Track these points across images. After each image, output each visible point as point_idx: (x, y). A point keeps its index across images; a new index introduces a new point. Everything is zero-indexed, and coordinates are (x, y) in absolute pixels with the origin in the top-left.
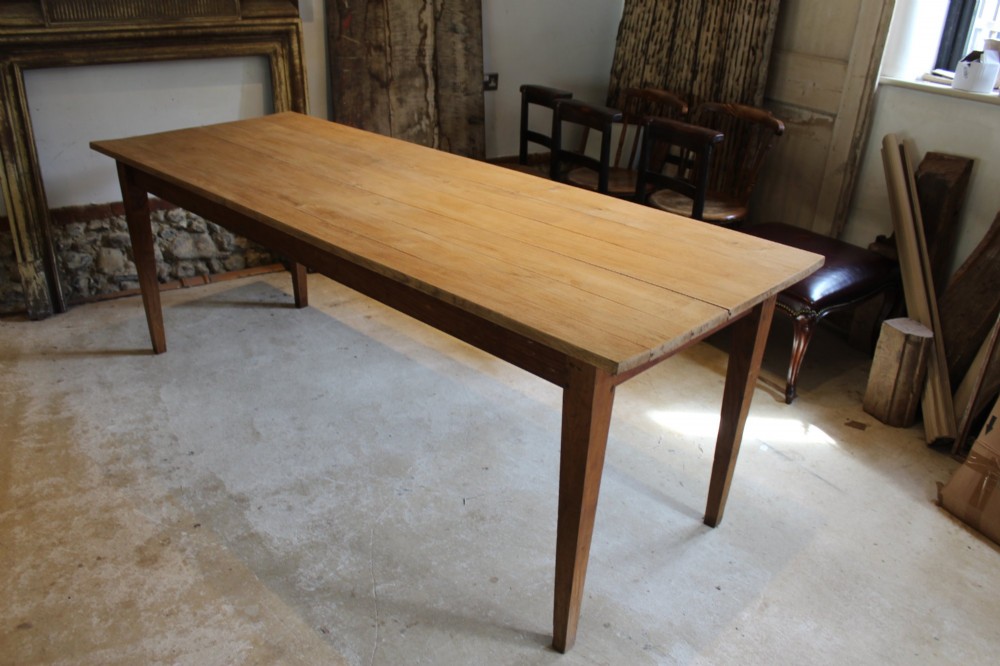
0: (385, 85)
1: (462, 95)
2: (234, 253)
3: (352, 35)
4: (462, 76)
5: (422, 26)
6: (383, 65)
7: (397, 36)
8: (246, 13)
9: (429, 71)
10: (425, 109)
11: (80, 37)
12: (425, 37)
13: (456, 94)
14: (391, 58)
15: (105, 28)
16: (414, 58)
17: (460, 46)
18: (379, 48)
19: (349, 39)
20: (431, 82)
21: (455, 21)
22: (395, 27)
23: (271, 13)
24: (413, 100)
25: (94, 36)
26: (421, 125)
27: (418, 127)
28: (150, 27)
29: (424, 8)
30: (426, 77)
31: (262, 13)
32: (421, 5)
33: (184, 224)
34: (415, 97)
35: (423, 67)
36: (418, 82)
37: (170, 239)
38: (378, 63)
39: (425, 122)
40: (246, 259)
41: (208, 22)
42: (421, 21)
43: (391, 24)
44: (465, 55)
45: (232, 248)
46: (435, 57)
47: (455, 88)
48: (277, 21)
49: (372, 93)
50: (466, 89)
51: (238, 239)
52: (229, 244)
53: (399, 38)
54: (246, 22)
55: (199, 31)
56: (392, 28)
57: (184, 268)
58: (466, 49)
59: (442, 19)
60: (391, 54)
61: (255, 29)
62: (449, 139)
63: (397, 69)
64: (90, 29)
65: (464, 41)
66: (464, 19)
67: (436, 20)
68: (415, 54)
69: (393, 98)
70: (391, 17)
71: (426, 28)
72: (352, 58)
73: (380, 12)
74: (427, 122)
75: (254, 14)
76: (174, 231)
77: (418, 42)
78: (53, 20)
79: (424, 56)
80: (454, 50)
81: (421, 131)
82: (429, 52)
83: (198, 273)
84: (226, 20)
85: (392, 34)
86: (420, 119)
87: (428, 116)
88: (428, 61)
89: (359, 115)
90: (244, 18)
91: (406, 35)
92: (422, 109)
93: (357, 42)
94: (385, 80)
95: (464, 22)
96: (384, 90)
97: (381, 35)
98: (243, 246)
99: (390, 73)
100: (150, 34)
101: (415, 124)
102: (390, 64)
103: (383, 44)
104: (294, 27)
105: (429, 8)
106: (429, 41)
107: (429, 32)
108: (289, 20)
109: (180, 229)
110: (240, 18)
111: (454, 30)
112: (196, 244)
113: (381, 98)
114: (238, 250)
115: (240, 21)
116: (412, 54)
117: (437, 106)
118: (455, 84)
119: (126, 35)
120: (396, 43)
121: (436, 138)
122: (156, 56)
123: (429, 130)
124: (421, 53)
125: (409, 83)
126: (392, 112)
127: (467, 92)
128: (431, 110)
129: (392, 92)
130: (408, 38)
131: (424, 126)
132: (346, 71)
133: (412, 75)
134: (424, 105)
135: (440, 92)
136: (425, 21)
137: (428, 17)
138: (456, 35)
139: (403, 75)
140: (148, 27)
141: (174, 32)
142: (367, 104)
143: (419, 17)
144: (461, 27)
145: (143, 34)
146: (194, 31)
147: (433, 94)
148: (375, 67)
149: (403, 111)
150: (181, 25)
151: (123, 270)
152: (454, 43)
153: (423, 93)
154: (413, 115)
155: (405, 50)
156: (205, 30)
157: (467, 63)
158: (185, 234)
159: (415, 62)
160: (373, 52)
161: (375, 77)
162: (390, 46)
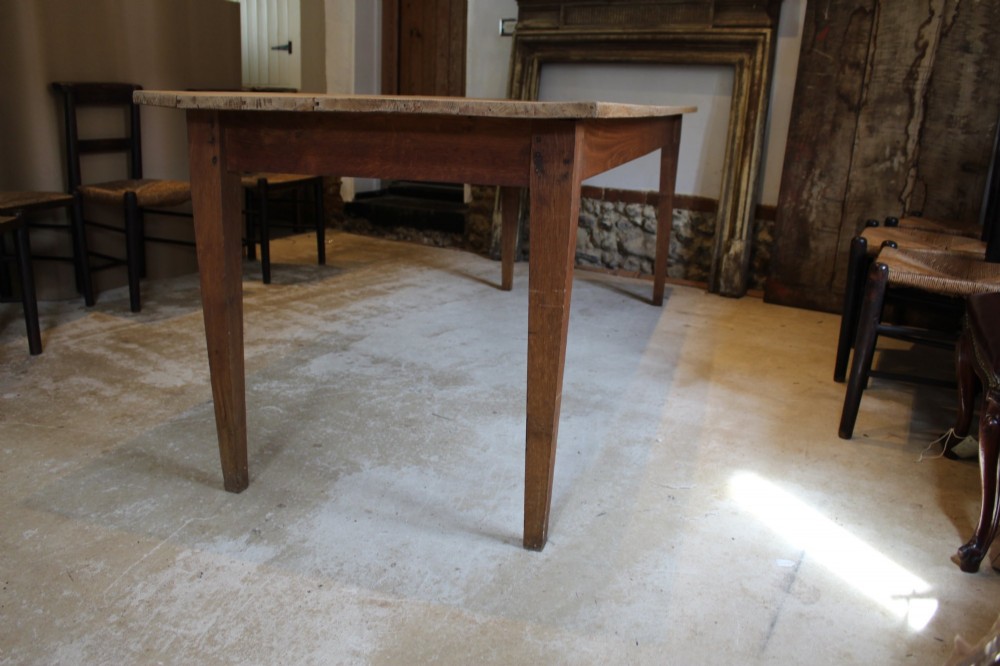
0: (856, 109)
1: (959, 132)
2: (678, 262)
3: (825, 49)
4: (964, 107)
5: (921, 43)
6: (856, 86)
7: (883, 53)
8: (718, 22)
9: (918, 98)
10: (902, 144)
11: (579, 37)
12: (922, 56)
13: (950, 130)
14: (870, 79)
15: (597, 31)
16: (900, 81)
17: (970, 70)
18: (856, 65)
19: (821, 53)
20: (918, 112)
21: (968, 38)
22: (883, 43)
23: (741, 22)
24: (888, 131)
25: (589, 37)
26: (892, 162)
27: (888, 164)
28: (633, 31)
29: (929, 21)
30: (912, 105)
31: (733, 22)
32: (924, 18)
33: (639, 220)
34: (892, 127)
35: (911, 93)
36: (900, 110)
37: (625, 231)
38: (850, 82)
39: (899, 159)
40: (687, 272)
41: (680, 28)
42: (920, 37)
43: (879, 39)
44: (976, 81)
45: (676, 256)
46: (930, 82)
47: (950, 121)
48: (746, 30)
49: (835, 115)
50: (966, 125)
51: (685, 250)
52: (674, 251)
53: (886, 55)
54: (715, 30)
55: (671, 36)
56: (878, 45)
57: (631, 263)
58: (979, 74)
59: (950, 34)
60: (871, 74)
61: (723, 37)
62: (926, 186)
63: (874, 92)
64: (587, 31)
65: (978, 63)
66: (986, 35)
67: (943, 35)
68: (904, 77)
69: (862, 125)
70: (879, 32)
71: (926, 45)
72: (819, 74)
73: (867, 25)
74: (902, 159)
75: (726, 23)
76: (630, 225)
77: (910, 62)
78: (566, 24)
79: (916, 79)
80: (960, 75)
81: (891, 168)
82: (923, 75)
83: (642, 270)
84: (696, 27)
85: (878, 51)
86: (893, 155)
87: (905, 153)
88: (919, 86)
89: (814, 138)
90: (715, 26)
91: (895, 53)
92: (898, 142)
93: (830, 57)
94: (856, 102)
95: (985, 39)
96: (852, 115)
97: (862, 52)
98: (686, 257)
99: (864, 96)
100: (631, 37)
101: (885, 160)
102: (867, 86)
103: (862, 62)
104: (762, 37)
105: (936, 21)
106: (927, 62)
107: (929, 51)
108: (758, 30)
109: (635, 224)
110: (711, 26)
111: (966, 48)
112: (645, 243)
113: (847, 123)
114: (680, 260)
115: (710, 29)
116: (899, 76)
117: (920, 142)
118: (951, 117)
119: (612, 37)
120: (880, 62)
121: (910, 182)
122: (634, 58)
123: (902, 170)
124: (912, 75)
125: (888, 109)
126: (857, 141)
127: (967, 129)
128: (911, 146)
129: (862, 117)
130: (897, 56)
131: (896, 164)
132: (810, 87)
133: (894, 100)
134: (901, 138)
135: (927, 125)
136: (926, 38)
137: (931, 33)
138: (968, 56)
139: (881, 100)
140: (631, 31)
141: (649, 37)
142: (827, 127)
143: (919, 32)
144: (979, 46)
145: (625, 37)
146: (666, 37)
147: (918, 127)
148: (847, 86)
149: (873, 141)
150: (657, 30)
151: (584, 248)
152: (962, 65)
153: (903, 124)
154: (884, 148)
155: (890, 71)
156: (676, 36)
157: (976, 92)
158: (638, 230)
159: (901, 86)
160: (847, 69)
161: (844, 97)
162: (872, 66)
